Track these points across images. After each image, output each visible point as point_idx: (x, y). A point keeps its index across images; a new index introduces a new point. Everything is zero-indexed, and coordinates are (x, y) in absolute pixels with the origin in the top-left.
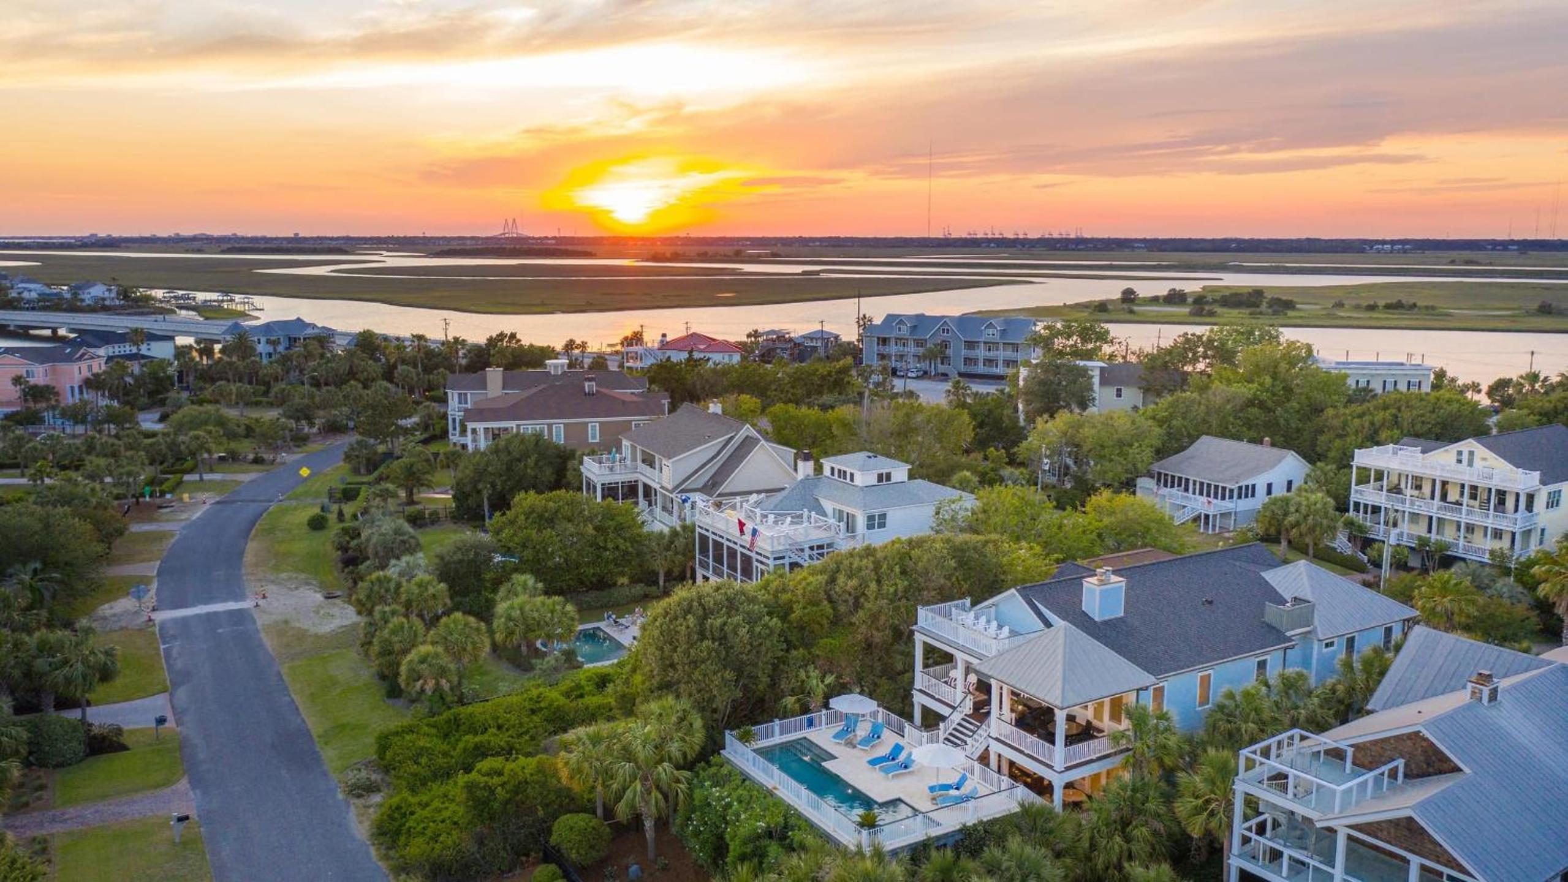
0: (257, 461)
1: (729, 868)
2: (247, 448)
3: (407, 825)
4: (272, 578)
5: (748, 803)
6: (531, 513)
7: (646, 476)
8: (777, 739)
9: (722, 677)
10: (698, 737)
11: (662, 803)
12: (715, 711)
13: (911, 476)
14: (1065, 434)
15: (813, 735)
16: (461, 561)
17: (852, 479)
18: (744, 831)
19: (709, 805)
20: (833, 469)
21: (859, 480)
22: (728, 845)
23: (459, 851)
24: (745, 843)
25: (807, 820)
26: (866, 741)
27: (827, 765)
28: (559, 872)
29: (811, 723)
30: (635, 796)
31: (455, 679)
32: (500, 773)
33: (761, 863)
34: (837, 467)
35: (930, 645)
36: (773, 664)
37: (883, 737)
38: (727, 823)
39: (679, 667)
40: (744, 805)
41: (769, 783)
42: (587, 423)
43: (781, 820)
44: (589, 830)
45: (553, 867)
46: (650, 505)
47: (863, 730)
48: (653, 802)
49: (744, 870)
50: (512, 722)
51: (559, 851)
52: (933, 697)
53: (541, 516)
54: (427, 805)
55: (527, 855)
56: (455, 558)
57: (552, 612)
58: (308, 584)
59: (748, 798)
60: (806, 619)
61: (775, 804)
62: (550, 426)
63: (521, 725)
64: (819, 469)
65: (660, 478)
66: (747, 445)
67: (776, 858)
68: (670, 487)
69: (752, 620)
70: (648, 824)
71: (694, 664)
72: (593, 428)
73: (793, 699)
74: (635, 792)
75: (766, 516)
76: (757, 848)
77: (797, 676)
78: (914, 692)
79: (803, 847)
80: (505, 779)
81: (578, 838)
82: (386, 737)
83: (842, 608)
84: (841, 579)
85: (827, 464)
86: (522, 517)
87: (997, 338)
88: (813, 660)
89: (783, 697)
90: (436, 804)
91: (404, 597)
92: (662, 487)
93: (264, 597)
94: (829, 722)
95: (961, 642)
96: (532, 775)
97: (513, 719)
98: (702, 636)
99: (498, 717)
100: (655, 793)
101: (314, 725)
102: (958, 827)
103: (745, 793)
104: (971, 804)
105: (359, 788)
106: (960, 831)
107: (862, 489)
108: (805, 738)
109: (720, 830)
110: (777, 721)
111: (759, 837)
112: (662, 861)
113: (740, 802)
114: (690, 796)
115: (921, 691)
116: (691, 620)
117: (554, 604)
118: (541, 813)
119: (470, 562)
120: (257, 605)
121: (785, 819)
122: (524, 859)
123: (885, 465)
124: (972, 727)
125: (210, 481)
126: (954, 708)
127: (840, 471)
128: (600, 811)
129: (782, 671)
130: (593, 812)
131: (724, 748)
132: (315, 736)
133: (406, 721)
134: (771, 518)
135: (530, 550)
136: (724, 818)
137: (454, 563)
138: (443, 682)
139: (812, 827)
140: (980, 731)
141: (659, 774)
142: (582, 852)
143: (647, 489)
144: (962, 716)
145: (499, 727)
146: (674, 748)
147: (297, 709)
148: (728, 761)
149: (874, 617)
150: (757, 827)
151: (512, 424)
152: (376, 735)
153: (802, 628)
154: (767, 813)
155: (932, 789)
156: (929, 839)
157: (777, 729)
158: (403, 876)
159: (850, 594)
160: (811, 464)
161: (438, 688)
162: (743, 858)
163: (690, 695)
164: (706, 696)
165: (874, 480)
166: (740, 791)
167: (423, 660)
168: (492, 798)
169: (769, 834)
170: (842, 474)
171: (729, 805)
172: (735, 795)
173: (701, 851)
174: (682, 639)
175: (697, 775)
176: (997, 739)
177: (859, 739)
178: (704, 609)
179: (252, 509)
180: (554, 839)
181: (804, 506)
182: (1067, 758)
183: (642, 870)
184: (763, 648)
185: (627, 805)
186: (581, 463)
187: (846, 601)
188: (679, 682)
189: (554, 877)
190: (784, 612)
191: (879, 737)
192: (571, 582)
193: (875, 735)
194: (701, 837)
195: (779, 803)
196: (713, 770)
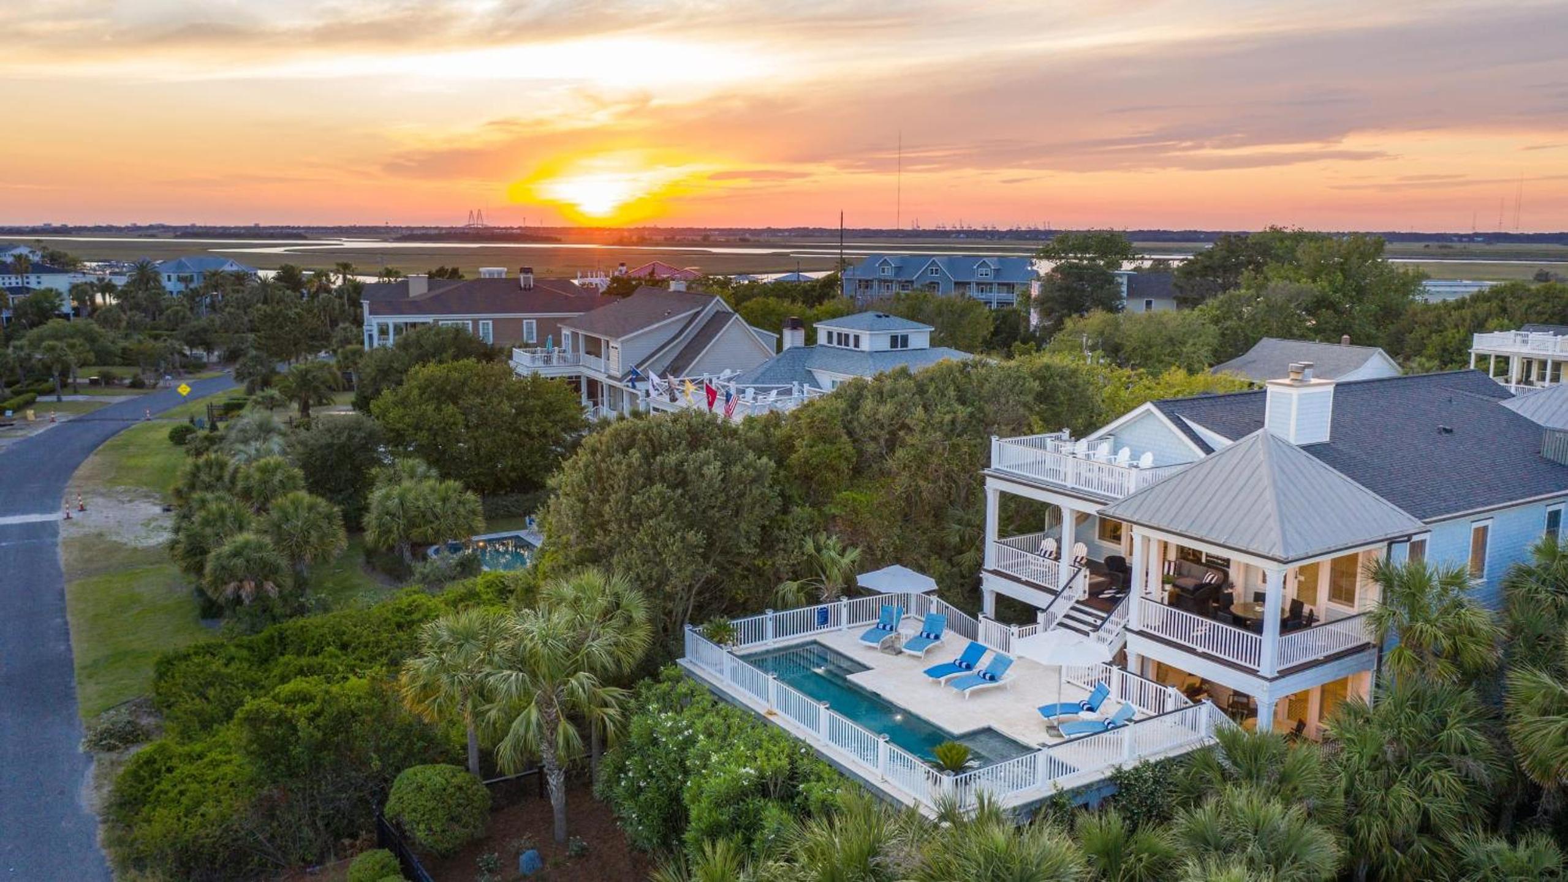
0: (137, 384)
1: (690, 851)
2: (127, 374)
3: (157, 788)
4: (104, 490)
5: (724, 738)
6: (428, 386)
7: (592, 369)
8: (771, 643)
9: (683, 539)
10: (640, 638)
11: (577, 742)
12: (670, 597)
13: (934, 343)
14: (1102, 333)
15: (828, 637)
16: (330, 446)
17: (857, 345)
18: (716, 783)
19: (655, 742)
20: (830, 334)
21: (865, 345)
22: (686, 810)
23: (227, 830)
24: (718, 805)
25: (831, 764)
26: (915, 643)
27: (855, 678)
28: (396, 863)
29: (824, 618)
30: (527, 730)
31: (289, 583)
32: (306, 698)
33: (749, 841)
34: (835, 330)
35: (1014, 497)
36: (763, 527)
37: (943, 638)
38: (686, 772)
39: (613, 526)
40: (717, 740)
41: (759, 706)
42: (521, 320)
43: (785, 762)
44: (451, 790)
45: (384, 854)
46: (595, 404)
47: (909, 629)
48: (561, 740)
49: (719, 852)
50: (363, 640)
51: (398, 825)
52: (1017, 580)
53: (441, 391)
54: (200, 756)
55: (354, 836)
56: (323, 442)
57: (444, 500)
58: (147, 496)
59: (723, 728)
60: (814, 461)
61: (772, 738)
62: (475, 322)
63: (378, 643)
64: (811, 339)
65: (607, 369)
66: (718, 320)
67: (777, 832)
68: (619, 375)
69: (728, 459)
70: (555, 781)
71: (636, 519)
72: (530, 325)
73: (794, 585)
74: (528, 723)
75: (743, 392)
76: (739, 814)
77: (801, 547)
78: (984, 575)
79: (828, 810)
80: (315, 706)
81: (431, 804)
82: (169, 662)
83: (871, 448)
84: (868, 405)
85: (822, 330)
86: (416, 392)
87: (990, 278)
88: (828, 523)
89: (780, 580)
90: (213, 755)
91: (240, 485)
92: (610, 377)
93: (82, 509)
94: (853, 618)
95: (1070, 483)
96: (359, 698)
97: (367, 635)
98: (650, 480)
99: (344, 633)
100: (565, 728)
101: (81, 650)
102: (1108, 774)
103: (718, 720)
104: (1126, 733)
105: (111, 736)
106: (1112, 779)
107: (871, 354)
108: (815, 642)
109: (675, 784)
110: (770, 613)
111: (743, 794)
112: (577, 843)
113: (710, 735)
114: (623, 728)
115: (996, 573)
116: (635, 455)
117: (447, 489)
118: (376, 764)
119: (342, 446)
120: (68, 518)
121: (792, 762)
122: (347, 842)
123: (901, 326)
124: (1091, 619)
125: (68, 402)
126: (1056, 594)
127: (839, 335)
128: (473, 761)
129: (778, 540)
130: (460, 761)
131: (683, 656)
132: (76, 665)
133: (202, 639)
134: (750, 392)
135: (425, 433)
136: (682, 763)
137: (321, 447)
138: (269, 586)
139: (842, 774)
140: (1107, 625)
141: (572, 692)
142: (436, 827)
143: (593, 384)
144: (1072, 603)
145: (344, 647)
146: (597, 648)
147: (67, 634)
148: (690, 674)
149: (921, 461)
150: (741, 776)
151: (429, 319)
152: (156, 659)
153: (808, 478)
154: (759, 753)
155: (1047, 711)
156: (1061, 794)
157: (770, 626)
158: (133, 873)
159: (882, 427)
160: (800, 334)
161: (260, 595)
162: (714, 832)
163: (628, 569)
164: (656, 572)
165: (884, 344)
166: (710, 718)
167: (236, 554)
168: (293, 739)
169: (762, 788)
170: (843, 339)
171: (691, 741)
172: (699, 725)
173: (640, 822)
174: (620, 481)
175: (637, 696)
176: (1141, 633)
177: (904, 641)
178: (653, 446)
179: (112, 426)
180: (391, 806)
181: (793, 379)
182: (1282, 656)
183: (543, 860)
184: (748, 500)
185: (515, 748)
186: (510, 357)
187: (874, 439)
188: (611, 551)
189: (384, 870)
190: (781, 451)
191: (937, 637)
192: (482, 479)
193: (931, 635)
194: (642, 798)
195: (779, 736)
196: (665, 686)
